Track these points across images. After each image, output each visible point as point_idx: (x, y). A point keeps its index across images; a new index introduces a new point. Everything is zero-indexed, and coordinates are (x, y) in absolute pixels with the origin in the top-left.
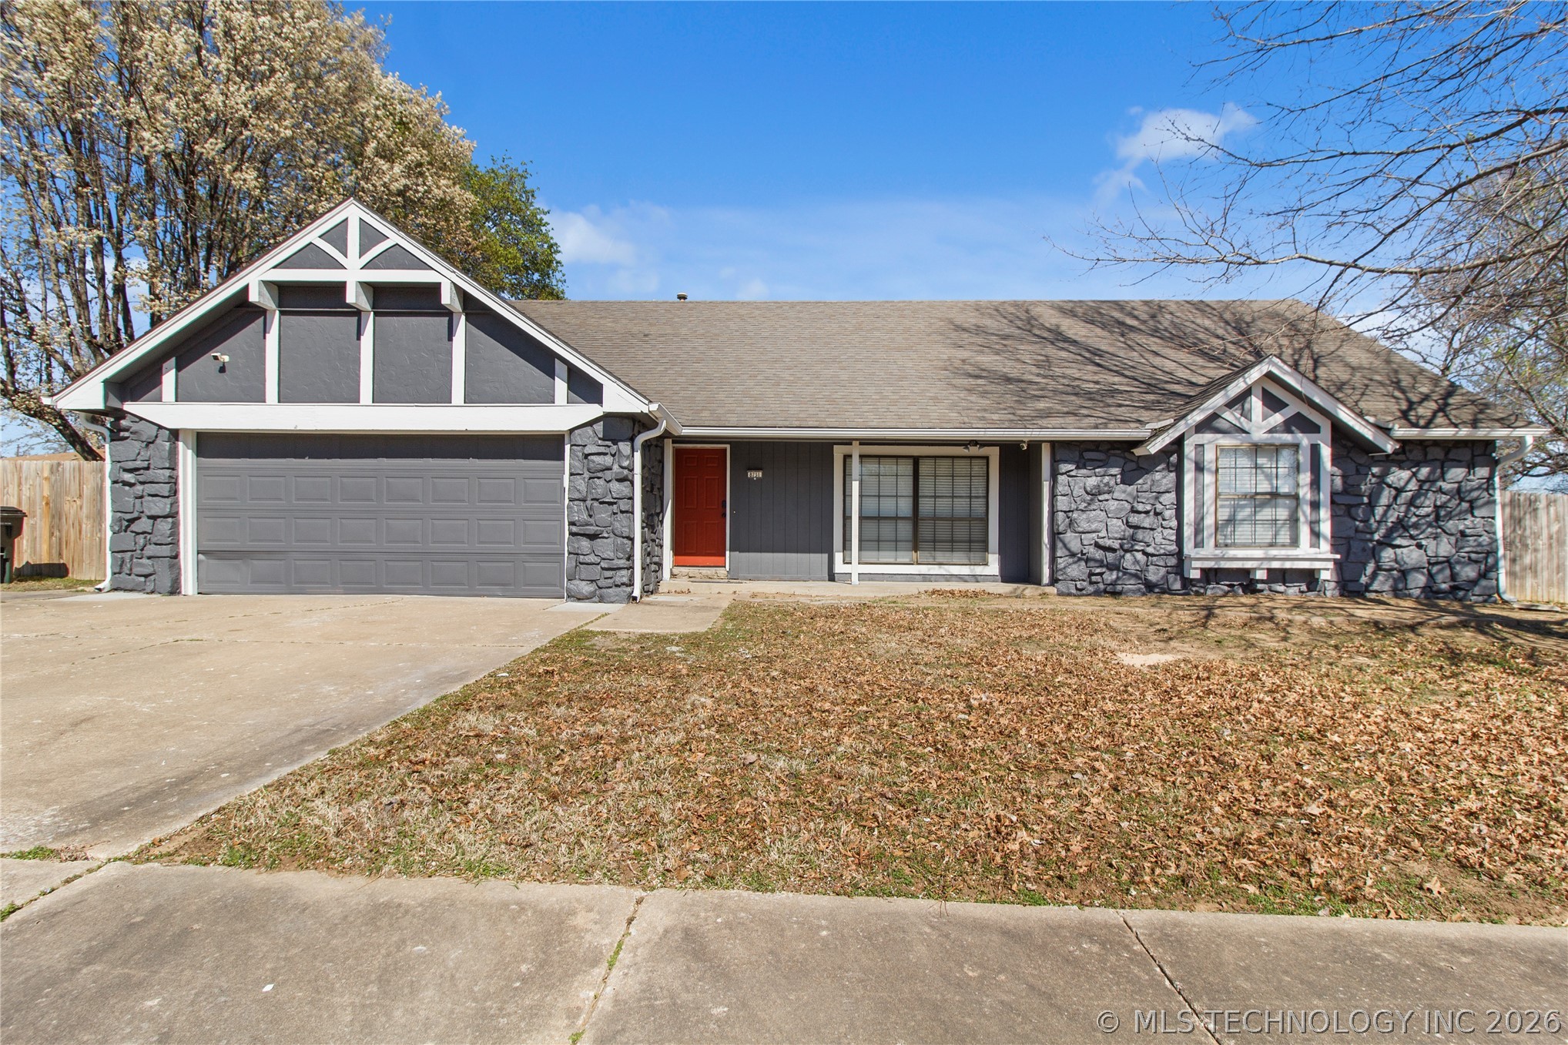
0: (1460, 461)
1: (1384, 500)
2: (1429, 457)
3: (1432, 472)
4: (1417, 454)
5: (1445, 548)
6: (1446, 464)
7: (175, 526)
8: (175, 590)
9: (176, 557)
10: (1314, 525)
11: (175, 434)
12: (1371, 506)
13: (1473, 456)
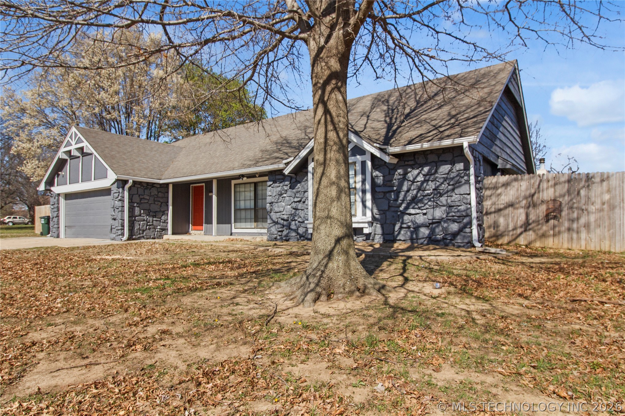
0: (446, 161)
1: (405, 188)
2: (429, 161)
3: (430, 170)
4: (421, 160)
5: (439, 213)
6: (438, 164)
7: (58, 219)
8: (58, 236)
9: (59, 228)
10: (364, 202)
11: (59, 195)
12: (398, 192)
13: (454, 157)
